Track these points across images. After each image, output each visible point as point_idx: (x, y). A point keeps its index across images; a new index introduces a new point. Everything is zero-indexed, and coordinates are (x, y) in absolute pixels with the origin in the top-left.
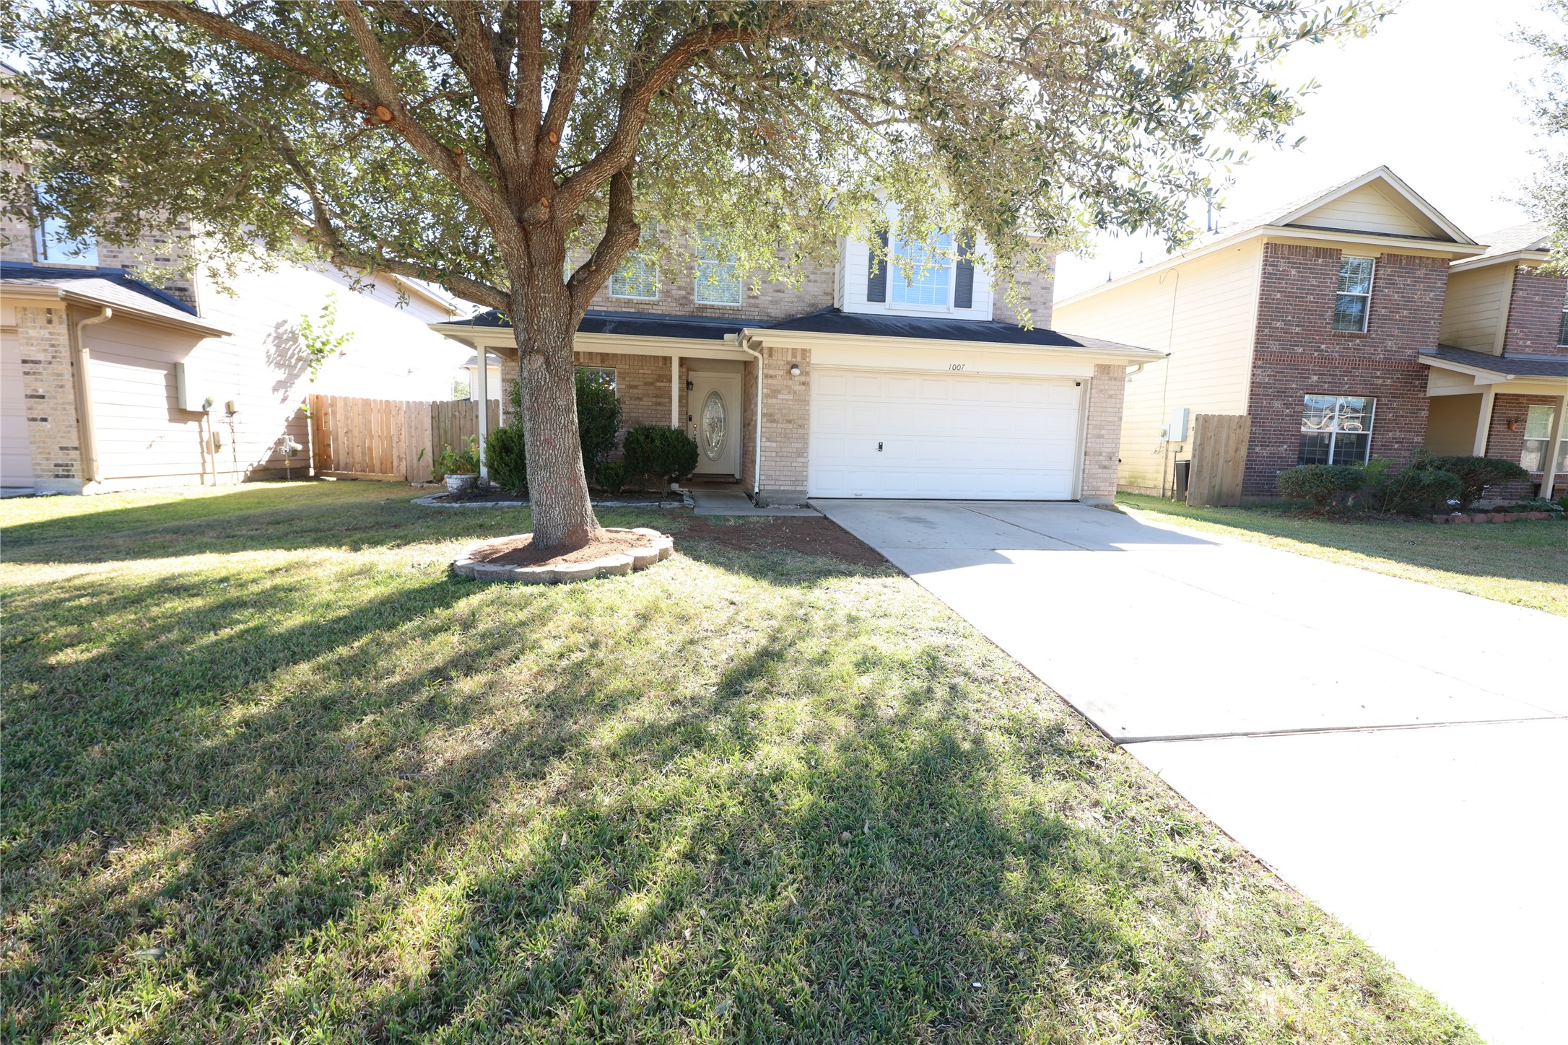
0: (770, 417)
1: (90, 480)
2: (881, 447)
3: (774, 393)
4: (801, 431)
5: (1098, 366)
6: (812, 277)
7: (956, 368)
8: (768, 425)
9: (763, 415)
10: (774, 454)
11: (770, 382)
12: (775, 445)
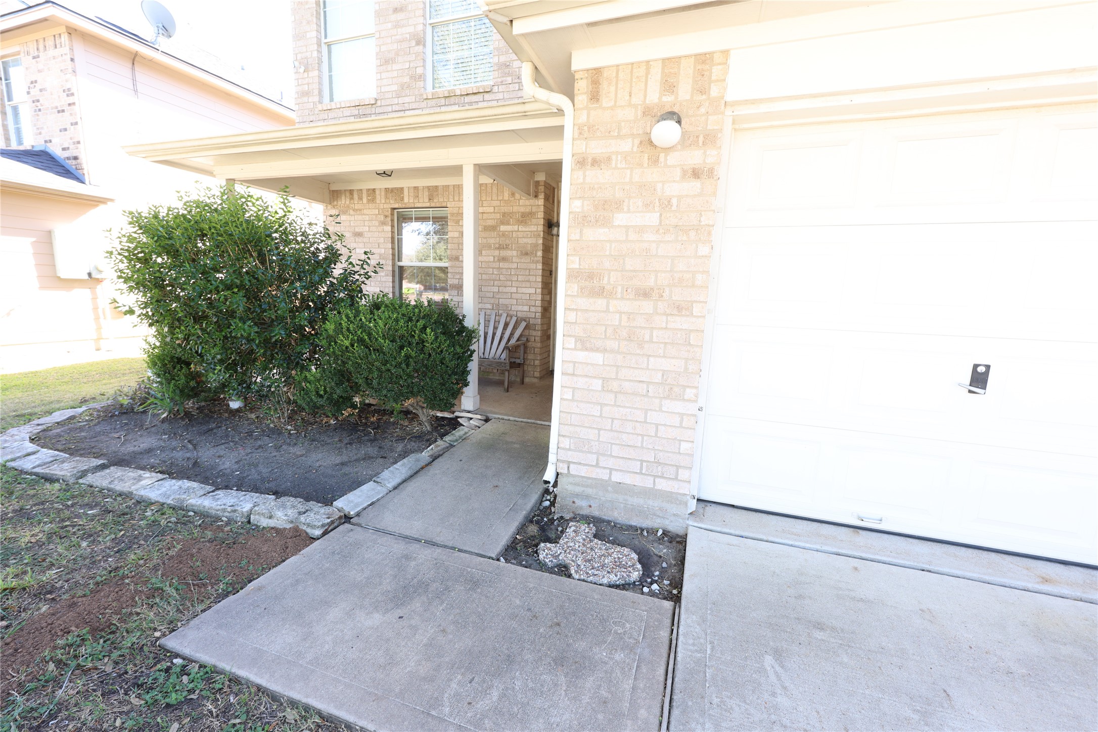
2: (980, 378)
10: (597, 384)
11: (593, 175)
12: (598, 358)
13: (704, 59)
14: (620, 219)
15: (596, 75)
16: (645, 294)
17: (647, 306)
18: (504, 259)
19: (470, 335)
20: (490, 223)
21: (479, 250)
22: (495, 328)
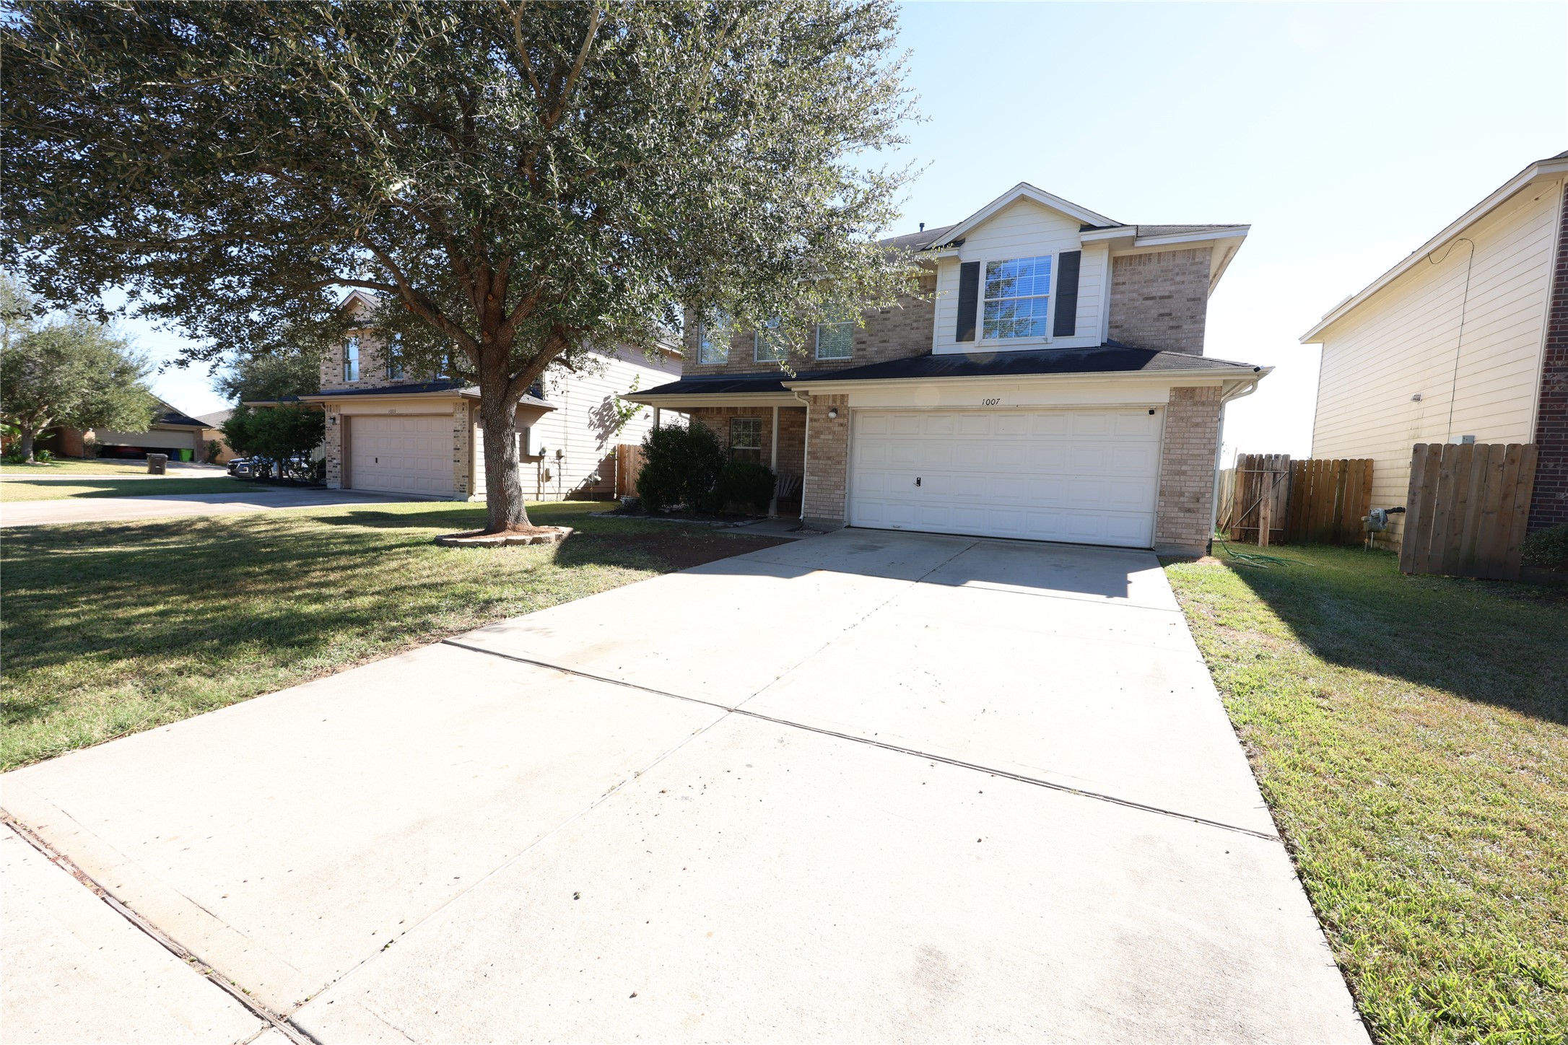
0: (813, 455)
1: (472, 494)
2: (919, 482)
3: (817, 434)
4: (838, 467)
5: (1175, 389)
6: (915, 325)
7: (990, 402)
8: (812, 461)
9: (809, 453)
10: (816, 487)
11: (815, 424)
12: (816, 478)
13: (843, 396)
14: (822, 437)
15: (815, 397)
16: (829, 458)
17: (830, 462)
18: (792, 446)
19: (774, 478)
20: (784, 426)
21: (779, 439)
22: (785, 483)
